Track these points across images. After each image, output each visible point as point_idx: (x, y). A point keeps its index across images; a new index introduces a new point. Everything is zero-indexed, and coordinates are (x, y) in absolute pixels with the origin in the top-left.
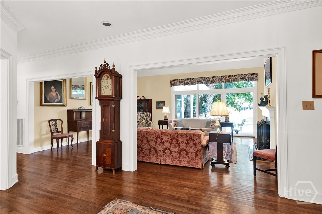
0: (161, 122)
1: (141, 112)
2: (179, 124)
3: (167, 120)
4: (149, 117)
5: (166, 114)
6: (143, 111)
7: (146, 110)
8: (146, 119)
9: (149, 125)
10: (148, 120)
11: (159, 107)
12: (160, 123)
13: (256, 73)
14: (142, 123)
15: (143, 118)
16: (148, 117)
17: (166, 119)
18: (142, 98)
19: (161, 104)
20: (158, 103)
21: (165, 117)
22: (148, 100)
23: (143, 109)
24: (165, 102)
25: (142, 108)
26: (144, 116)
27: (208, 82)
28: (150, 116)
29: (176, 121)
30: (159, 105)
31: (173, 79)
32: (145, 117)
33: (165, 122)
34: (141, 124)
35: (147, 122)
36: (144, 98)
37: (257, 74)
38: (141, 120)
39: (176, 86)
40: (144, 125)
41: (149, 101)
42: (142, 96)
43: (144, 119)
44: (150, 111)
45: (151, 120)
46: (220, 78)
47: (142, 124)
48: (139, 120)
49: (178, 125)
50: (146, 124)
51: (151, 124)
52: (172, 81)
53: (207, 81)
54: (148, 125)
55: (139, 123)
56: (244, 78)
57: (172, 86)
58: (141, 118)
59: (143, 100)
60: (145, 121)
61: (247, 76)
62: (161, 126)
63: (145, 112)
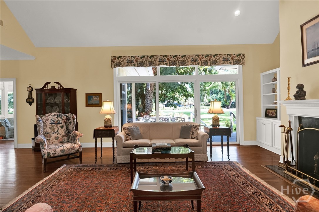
0: (100, 132)
1: (53, 114)
2: (135, 134)
3: (111, 127)
4: (72, 123)
5: (108, 117)
6: (60, 110)
7: (66, 108)
8: (65, 127)
9: (73, 139)
10: (70, 128)
11: (90, 102)
12: (98, 134)
13: (243, 53)
14: (56, 135)
15: (59, 126)
16: (70, 123)
17: (109, 124)
18: (57, 86)
19: (95, 99)
20: (89, 96)
21: (108, 121)
22: (69, 89)
23: (59, 108)
24: (101, 94)
25: (57, 104)
26: (62, 122)
27: (176, 63)
28: (75, 120)
29: (128, 129)
30: (92, 99)
31: (117, 55)
32: (63, 124)
33: (108, 132)
34: (53, 137)
35: (68, 132)
36: (61, 86)
37: (244, 56)
38: (54, 129)
39: (122, 67)
40: (61, 140)
41: (71, 93)
42: (57, 83)
43: (62, 127)
44: (74, 111)
45: (77, 130)
46: (194, 57)
47: (57, 138)
48: (49, 131)
49: (133, 135)
50: (66, 138)
51: (77, 138)
52: (115, 59)
53: (174, 61)
54: (70, 139)
55: (50, 137)
56: (227, 60)
57: (115, 67)
58: (53, 126)
59: (58, 90)
60: (62, 132)
61: (231, 57)
62: (99, 139)
63: (64, 112)
